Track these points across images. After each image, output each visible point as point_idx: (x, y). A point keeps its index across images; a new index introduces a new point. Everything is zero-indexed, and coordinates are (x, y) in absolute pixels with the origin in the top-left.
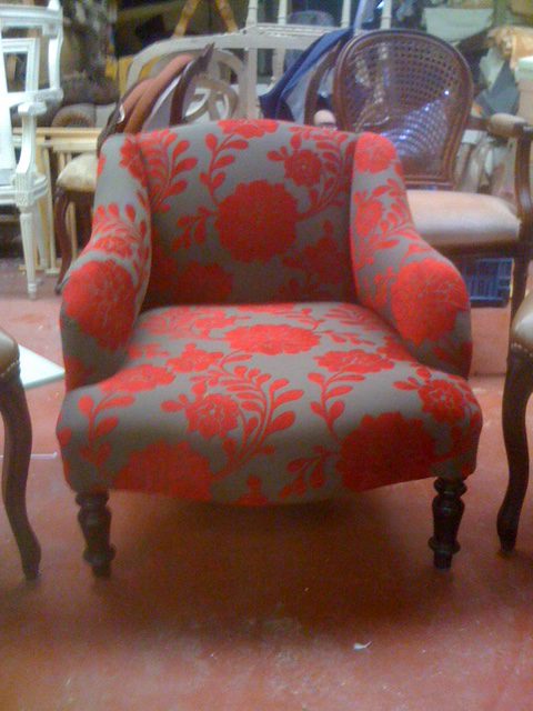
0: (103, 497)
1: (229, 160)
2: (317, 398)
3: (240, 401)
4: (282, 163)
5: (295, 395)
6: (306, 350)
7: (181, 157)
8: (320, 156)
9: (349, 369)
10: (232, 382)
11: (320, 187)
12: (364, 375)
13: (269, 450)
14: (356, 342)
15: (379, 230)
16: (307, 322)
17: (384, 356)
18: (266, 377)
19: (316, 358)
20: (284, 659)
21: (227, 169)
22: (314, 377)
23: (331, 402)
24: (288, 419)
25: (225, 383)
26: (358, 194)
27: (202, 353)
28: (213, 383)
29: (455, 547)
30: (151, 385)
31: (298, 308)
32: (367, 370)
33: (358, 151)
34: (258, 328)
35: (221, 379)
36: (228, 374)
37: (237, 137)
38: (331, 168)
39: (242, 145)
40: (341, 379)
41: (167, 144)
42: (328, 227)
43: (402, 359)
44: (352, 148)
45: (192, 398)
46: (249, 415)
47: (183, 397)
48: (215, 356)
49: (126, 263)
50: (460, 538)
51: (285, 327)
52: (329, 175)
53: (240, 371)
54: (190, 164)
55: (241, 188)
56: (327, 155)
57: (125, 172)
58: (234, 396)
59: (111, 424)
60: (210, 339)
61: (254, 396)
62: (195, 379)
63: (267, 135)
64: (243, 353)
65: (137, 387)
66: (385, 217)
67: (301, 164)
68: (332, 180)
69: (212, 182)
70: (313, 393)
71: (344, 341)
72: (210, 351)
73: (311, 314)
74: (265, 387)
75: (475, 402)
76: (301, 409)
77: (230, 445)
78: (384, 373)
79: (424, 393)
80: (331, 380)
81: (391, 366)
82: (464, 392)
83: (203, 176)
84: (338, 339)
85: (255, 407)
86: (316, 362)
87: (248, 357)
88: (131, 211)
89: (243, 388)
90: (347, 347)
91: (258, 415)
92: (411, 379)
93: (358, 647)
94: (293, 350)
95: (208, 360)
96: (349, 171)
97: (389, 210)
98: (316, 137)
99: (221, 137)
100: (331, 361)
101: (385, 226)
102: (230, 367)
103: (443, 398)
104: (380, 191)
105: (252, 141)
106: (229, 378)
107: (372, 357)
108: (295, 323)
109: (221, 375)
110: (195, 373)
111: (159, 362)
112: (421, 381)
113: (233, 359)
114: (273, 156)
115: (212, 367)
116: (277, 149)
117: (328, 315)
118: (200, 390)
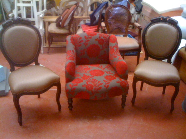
0: (72, 99)
1: (88, 40)
2: (105, 84)
3: (93, 85)
4: (97, 41)
5: (102, 84)
6: (102, 75)
7: (81, 40)
8: (104, 40)
9: (109, 79)
10: (92, 82)
11: (104, 45)
12: (112, 80)
13: (98, 92)
14: (110, 73)
15: (114, 54)
16: (102, 69)
17: (114, 76)
18: (97, 81)
19: (104, 77)
20: (100, 122)
21: (88, 42)
22: (104, 81)
23: (107, 85)
24: (101, 88)
25: (91, 82)
26: (110, 47)
27: (86, 76)
28: (89, 82)
29: (125, 105)
30: (80, 82)
31: (100, 65)
32: (112, 79)
33: (110, 38)
34: (94, 70)
35: (90, 81)
36: (91, 80)
37: (90, 36)
38: (106, 41)
39: (91, 38)
40: (108, 81)
41: (78, 37)
42: (105, 51)
43: (117, 77)
44: (109, 38)
45: (86, 84)
46: (95, 87)
47: (85, 84)
48: (88, 76)
49: (74, 61)
50: (126, 104)
51: (98, 70)
52: (105, 43)
53: (93, 79)
54: (82, 41)
55: (91, 45)
56: (105, 39)
57: (71, 44)
58: (92, 84)
59: (75, 89)
60: (87, 73)
61: (95, 84)
62: (86, 81)
63: (95, 36)
64: (93, 76)
65: (77, 83)
66: (115, 52)
67: (101, 41)
68: (106, 44)
69: (86, 44)
70: (104, 83)
71: (108, 73)
72: (87, 75)
73: (102, 67)
74: (97, 82)
75: (128, 84)
76: (102, 86)
77: (92, 92)
78: (115, 80)
79: (120, 83)
80: (107, 81)
81: (115, 78)
82: (126, 83)
83: (84, 43)
84: (107, 73)
85: (96, 86)
86: (104, 78)
87: (93, 77)
88: (73, 51)
89: (94, 83)
90: (109, 74)
91: (96, 87)
92: (119, 81)
93: (110, 120)
94: (100, 75)
95: (87, 77)
96: (109, 42)
97: (116, 50)
98: (103, 36)
99: (87, 36)
100: (106, 77)
101: (115, 53)
102: (91, 79)
103: (123, 84)
104: (114, 47)
105: (93, 37)
106: (91, 81)
107: (113, 77)
108: (100, 69)
109: (90, 80)
110: (86, 80)
111: (80, 78)
112: (120, 81)
113: (91, 77)
114: (96, 40)
115: (88, 79)
116: (97, 38)
117: (105, 67)
118: (87, 83)
